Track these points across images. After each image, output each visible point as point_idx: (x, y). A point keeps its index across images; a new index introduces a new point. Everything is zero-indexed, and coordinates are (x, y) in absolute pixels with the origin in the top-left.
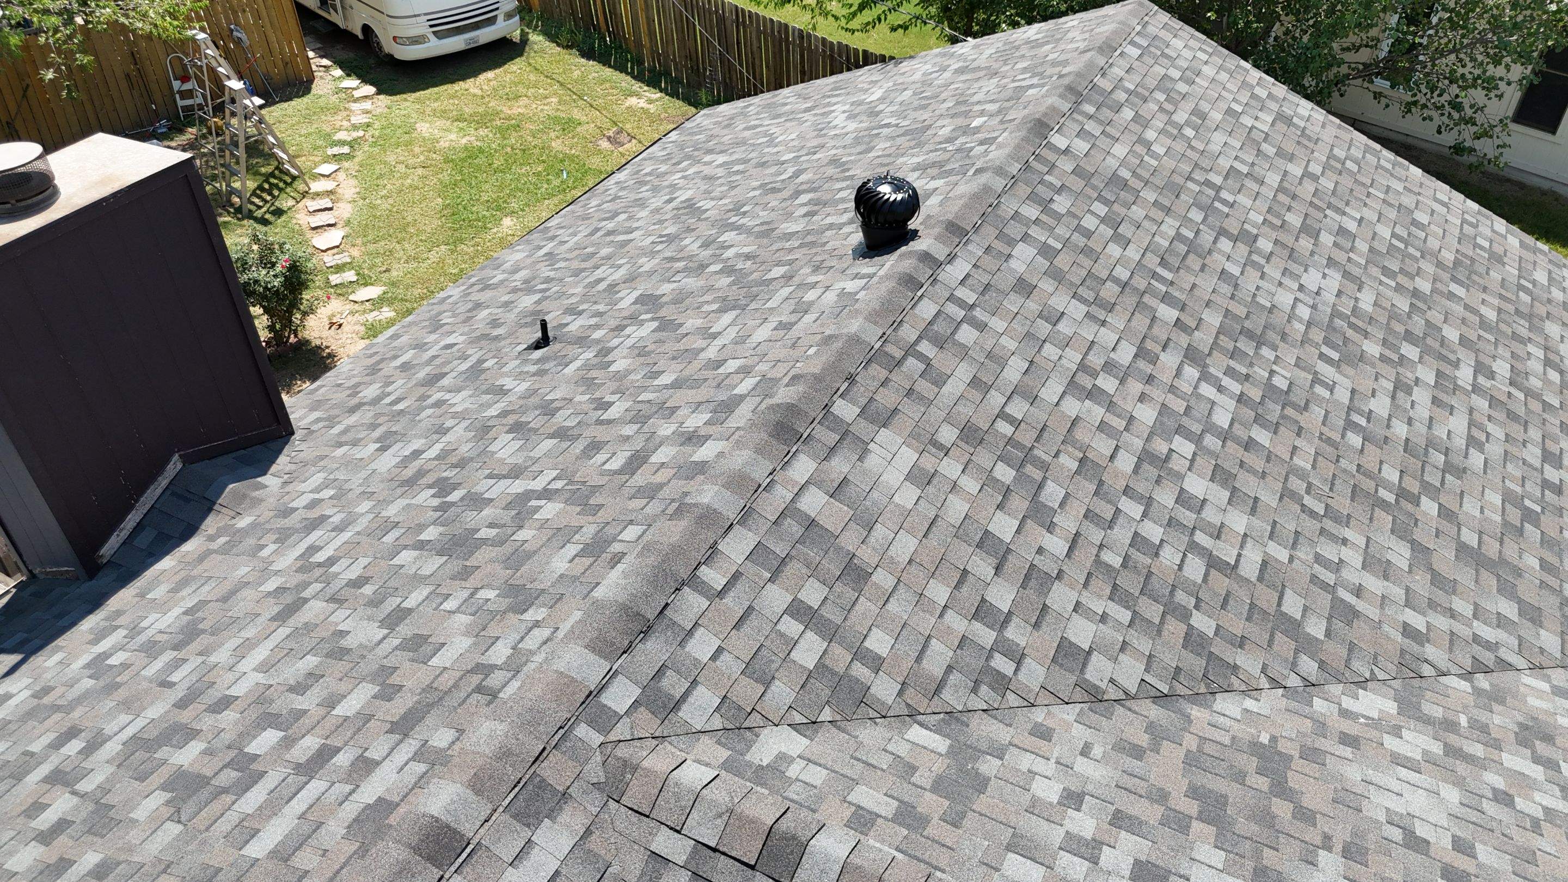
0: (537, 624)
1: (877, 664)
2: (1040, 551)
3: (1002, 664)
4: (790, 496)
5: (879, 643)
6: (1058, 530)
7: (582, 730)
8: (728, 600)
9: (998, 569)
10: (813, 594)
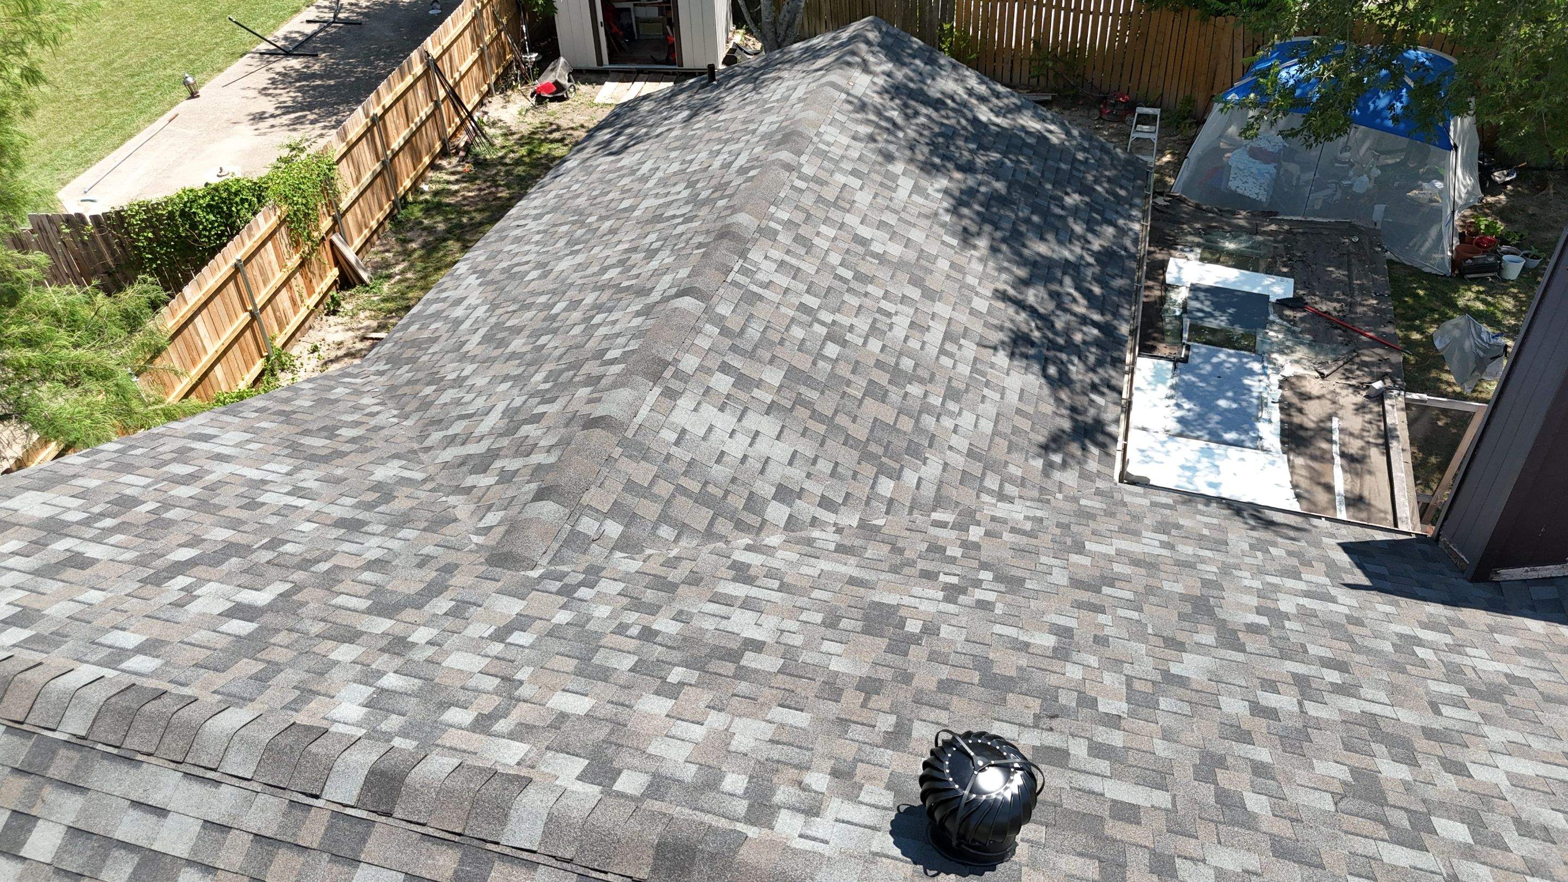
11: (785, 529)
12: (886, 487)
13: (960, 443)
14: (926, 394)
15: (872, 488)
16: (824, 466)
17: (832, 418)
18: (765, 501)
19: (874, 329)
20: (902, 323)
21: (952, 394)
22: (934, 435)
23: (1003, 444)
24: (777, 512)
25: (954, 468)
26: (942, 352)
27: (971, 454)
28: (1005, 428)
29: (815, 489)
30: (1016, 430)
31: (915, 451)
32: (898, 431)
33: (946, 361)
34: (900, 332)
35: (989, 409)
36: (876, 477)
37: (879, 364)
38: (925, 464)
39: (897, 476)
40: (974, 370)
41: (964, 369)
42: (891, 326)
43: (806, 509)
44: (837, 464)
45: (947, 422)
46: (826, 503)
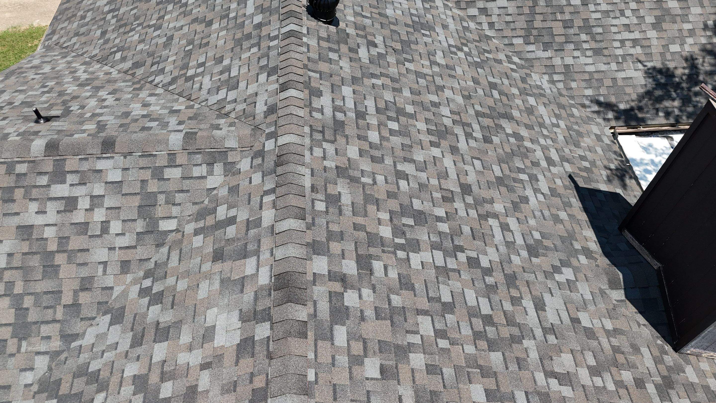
0: (324, 158)
1: (196, 232)
2: (138, 358)
3: (147, 283)
4: (261, 258)
5: (198, 241)
6: (131, 382)
7: (273, 129)
8: (258, 199)
9: (158, 323)
10: (231, 231)
11: (468, 16)
12: (519, 41)
13: (569, 61)
14: (585, 42)
15: (513, 37)
16: (509, 19)
17: (536, 14)
18: (475, 7)
19: (606, 13)
20: (623, 21)
21: (597, 52)
22: (563, 50)
23: (587, 77)
24: (473, 11)
25: (552, 62)
26: (622, 42)
27: (567, 67)
28: (596, 76)
29: (494, 19)
30: (600, 81)
31: (546, 46)
32: (554, 37)
33: (617, 44)
34: (615, 22)
35: (603, 67)
36: (520, 36)
37: (586, 20)
38: (543, 51)
39: (528, 43)
40: (624, 57)
41: (619, 52)
42: (616, 18)
43: (483, 19)
44: (514, 22)
45: (577, 53)
46: (491, 25)
